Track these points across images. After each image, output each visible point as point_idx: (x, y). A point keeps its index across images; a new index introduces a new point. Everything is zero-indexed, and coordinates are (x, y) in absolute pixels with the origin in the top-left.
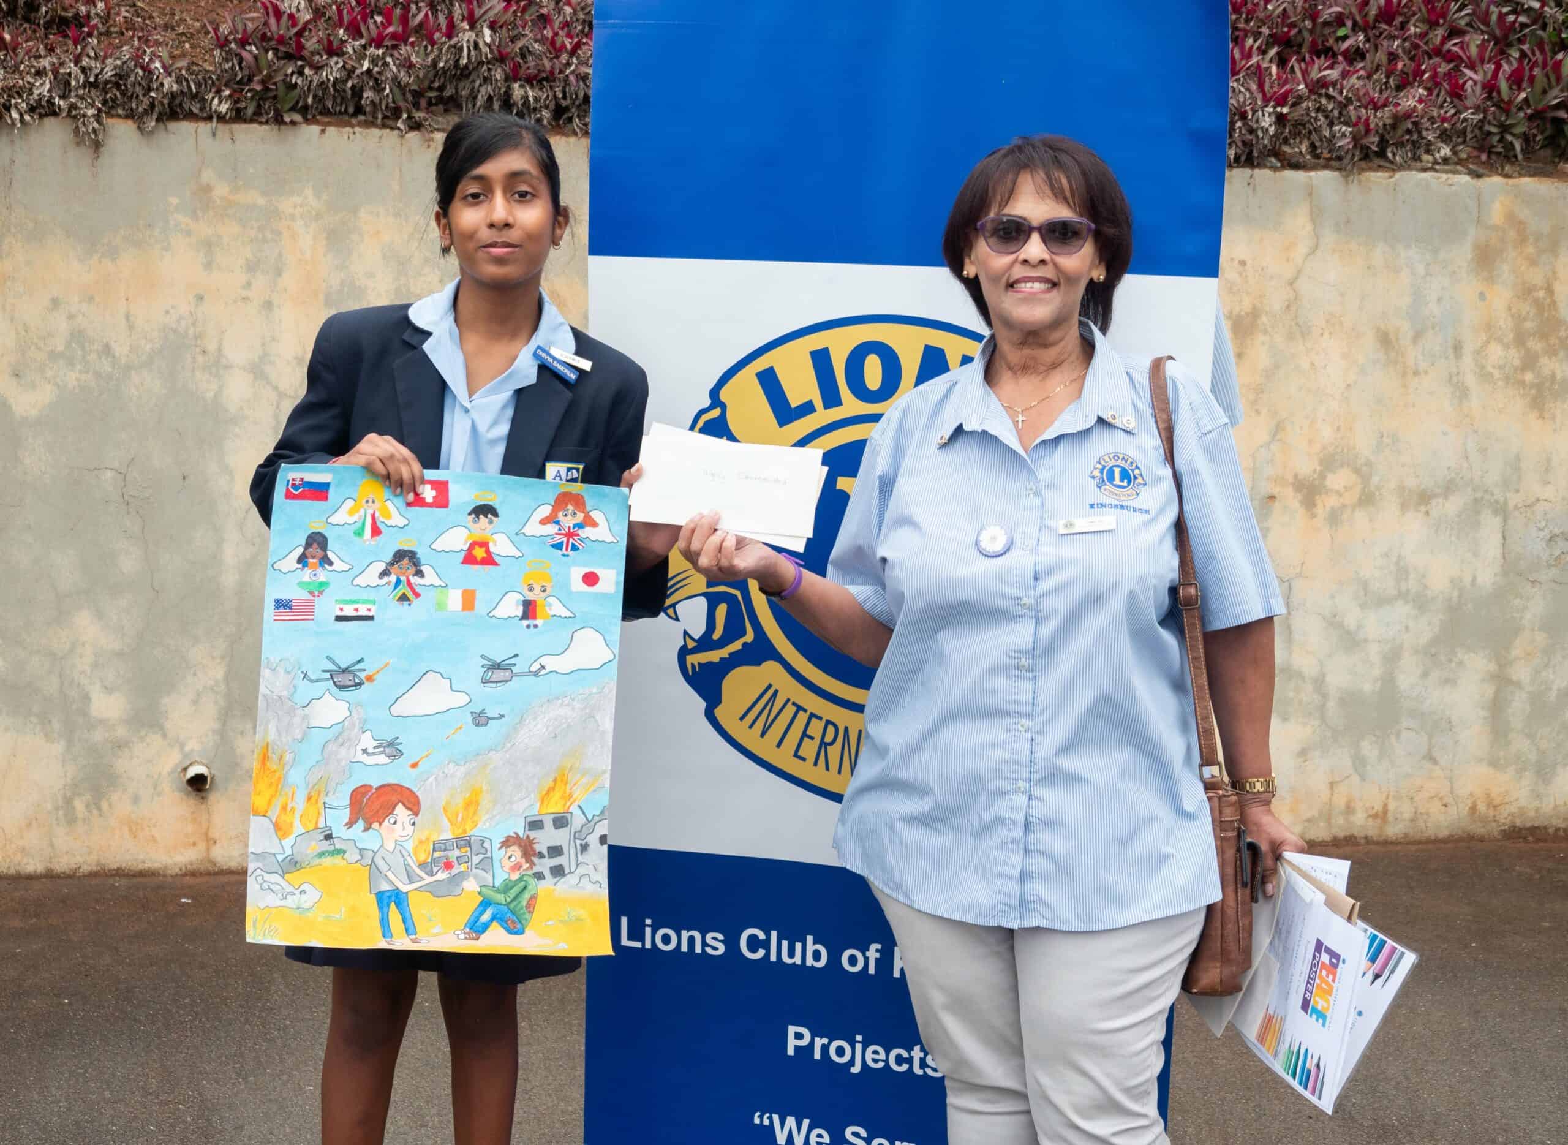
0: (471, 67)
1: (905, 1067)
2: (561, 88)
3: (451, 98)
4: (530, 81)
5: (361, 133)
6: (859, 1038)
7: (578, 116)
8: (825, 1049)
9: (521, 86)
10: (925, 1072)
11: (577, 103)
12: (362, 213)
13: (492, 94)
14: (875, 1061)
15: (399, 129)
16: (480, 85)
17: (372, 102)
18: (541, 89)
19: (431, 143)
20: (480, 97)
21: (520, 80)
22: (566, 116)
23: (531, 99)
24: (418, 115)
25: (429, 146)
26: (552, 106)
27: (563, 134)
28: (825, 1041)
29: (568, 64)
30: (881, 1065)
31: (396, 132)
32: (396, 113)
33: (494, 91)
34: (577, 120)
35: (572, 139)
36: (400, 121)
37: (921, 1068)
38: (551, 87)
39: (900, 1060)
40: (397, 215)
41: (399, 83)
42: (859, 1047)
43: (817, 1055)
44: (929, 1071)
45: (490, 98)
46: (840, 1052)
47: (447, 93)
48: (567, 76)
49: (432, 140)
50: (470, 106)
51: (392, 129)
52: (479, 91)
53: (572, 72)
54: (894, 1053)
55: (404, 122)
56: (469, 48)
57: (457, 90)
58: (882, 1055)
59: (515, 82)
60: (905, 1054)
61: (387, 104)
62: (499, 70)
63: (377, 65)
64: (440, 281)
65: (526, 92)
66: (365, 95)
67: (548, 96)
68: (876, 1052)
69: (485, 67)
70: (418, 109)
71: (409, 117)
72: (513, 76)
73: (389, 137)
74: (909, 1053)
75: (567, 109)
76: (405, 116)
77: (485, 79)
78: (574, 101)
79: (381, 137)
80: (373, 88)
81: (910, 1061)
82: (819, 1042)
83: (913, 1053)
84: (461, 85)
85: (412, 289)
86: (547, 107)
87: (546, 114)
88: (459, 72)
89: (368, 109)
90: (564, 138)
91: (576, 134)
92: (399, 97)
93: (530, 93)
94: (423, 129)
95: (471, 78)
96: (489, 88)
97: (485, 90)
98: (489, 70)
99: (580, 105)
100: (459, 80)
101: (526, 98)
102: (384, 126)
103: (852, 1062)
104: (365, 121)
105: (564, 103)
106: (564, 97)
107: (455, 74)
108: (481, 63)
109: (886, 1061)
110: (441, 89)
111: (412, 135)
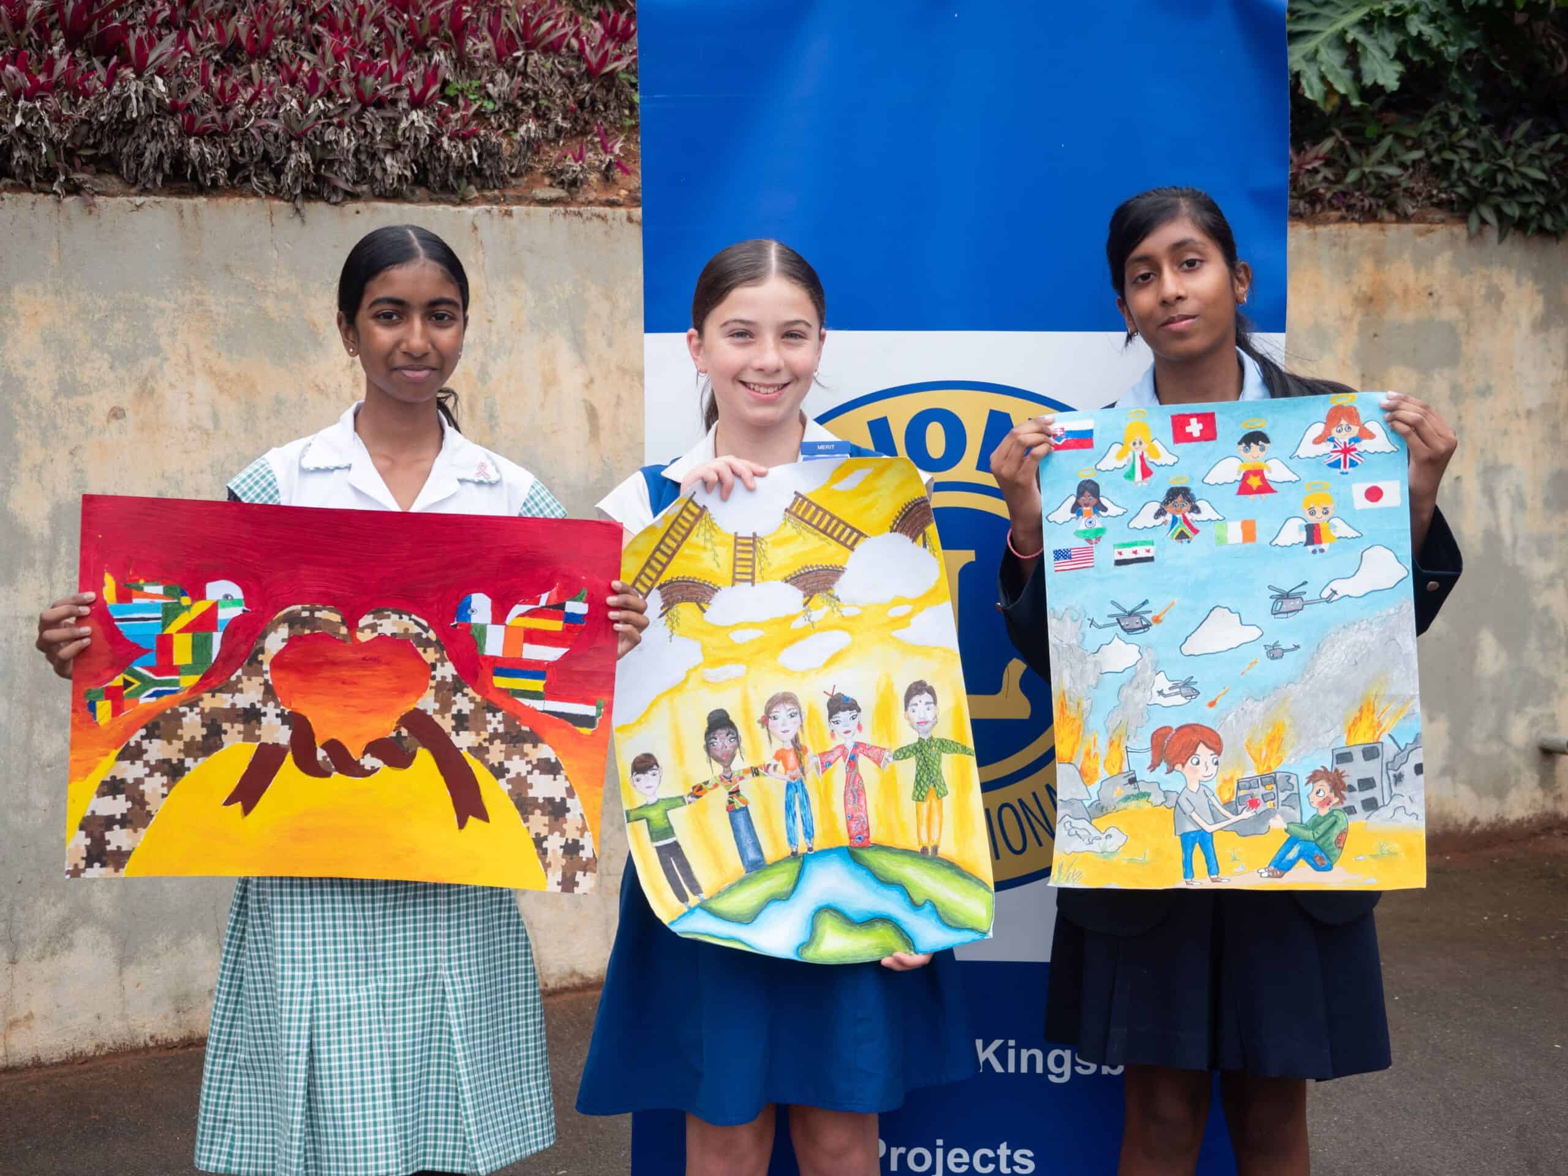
0: (139, 121)
1: (991, 1167)
2: (237, 143)
3: (108, 157)
4: (200, 135)
5: (10, 199)
6: (940, 1142)
7: (255, 175)
8: (902, 1158)
9: (197, 142)
10: (1012, 1170)
11: (255, 160)
12: (18, 293)
13: (164, 150)
14: (958, 1165)
15: (55, 193)
16: (148, 141)
17: (25, 163)
18: (214, 145)
19: (93, 208)
20: (147, 154)
21: (195, 135)
22: (240, 175)
23: (208, 156)
24: (78, 177)
25: (90, 212)
26: (228, 164)
27: (241, 196)
28: (902, 1150)
29: (247, 117)
30: (964, 1168)
31: (51, 197)
32: (50, 175)
33: (165, 147)
34: (255, 179)
35: (253, 201)
36: (55, 184)
37: (1008, 1166)
38: (225, 142)
39: (985, 1161)
40: (57, 292)
41: (51, 140)
42: (940, 1152)
43: (894, 1167)
44: (1017, 1169)
45: (161, 155)
46: (920, 1160)
47: (105, 150)
48: (247, 130)
49: (94, 205)
50: (133, 165)
51: (47, 193)
52: (145, 148)
53: (252, 125)
54: (977, 1156)
55: (61, 185)
56: (137, 99)
57: (115, 145)
58: (966, 1158)
59: (189, 137)
60: (990, 1154)
61: (40, 163)
62: (172, 124)
63: (31, 120)
64: (111, 368)
65: (202, 149)
66: (16, 155)
67: (222, 153)
68: (958, 1156)
69: (154, 121)
70: (75, 171)
71: (67, 180)
72: (187, 131)
73: (46, 202)
74: (995, 1152)
75: (244, 166)
76: (62, 178)
77: (154, 134)
78: (252, 156)
79: (34, 203)
80: (26, 147)
81: (996, 1160)
82: (895, 1152)
83: (999, 1152)
84: (122, 141)
85: (79, 378)
86: (221, 165)
87: (222, 172)
88: (121, 127)
89: (17, 171)
90: (243, 200)
91: (255, 194)
92: (52, 157)
93: (206, 150)
94: (82, 193)
95: (136, 133)
96: (160, 145)
97: (153, 149)
98: (159, 123)
99: (257, 163)
100: (120, 136)
101: (202, 154)
102: (40, 191)
103: (933, 1169)
104: (12, 185)
105: (242, 160)
106: (242, 154)
107: (117, 129)
108: (150, 117)
109: (970, 1164)
110: (96, 146)
111: (69, 200)
